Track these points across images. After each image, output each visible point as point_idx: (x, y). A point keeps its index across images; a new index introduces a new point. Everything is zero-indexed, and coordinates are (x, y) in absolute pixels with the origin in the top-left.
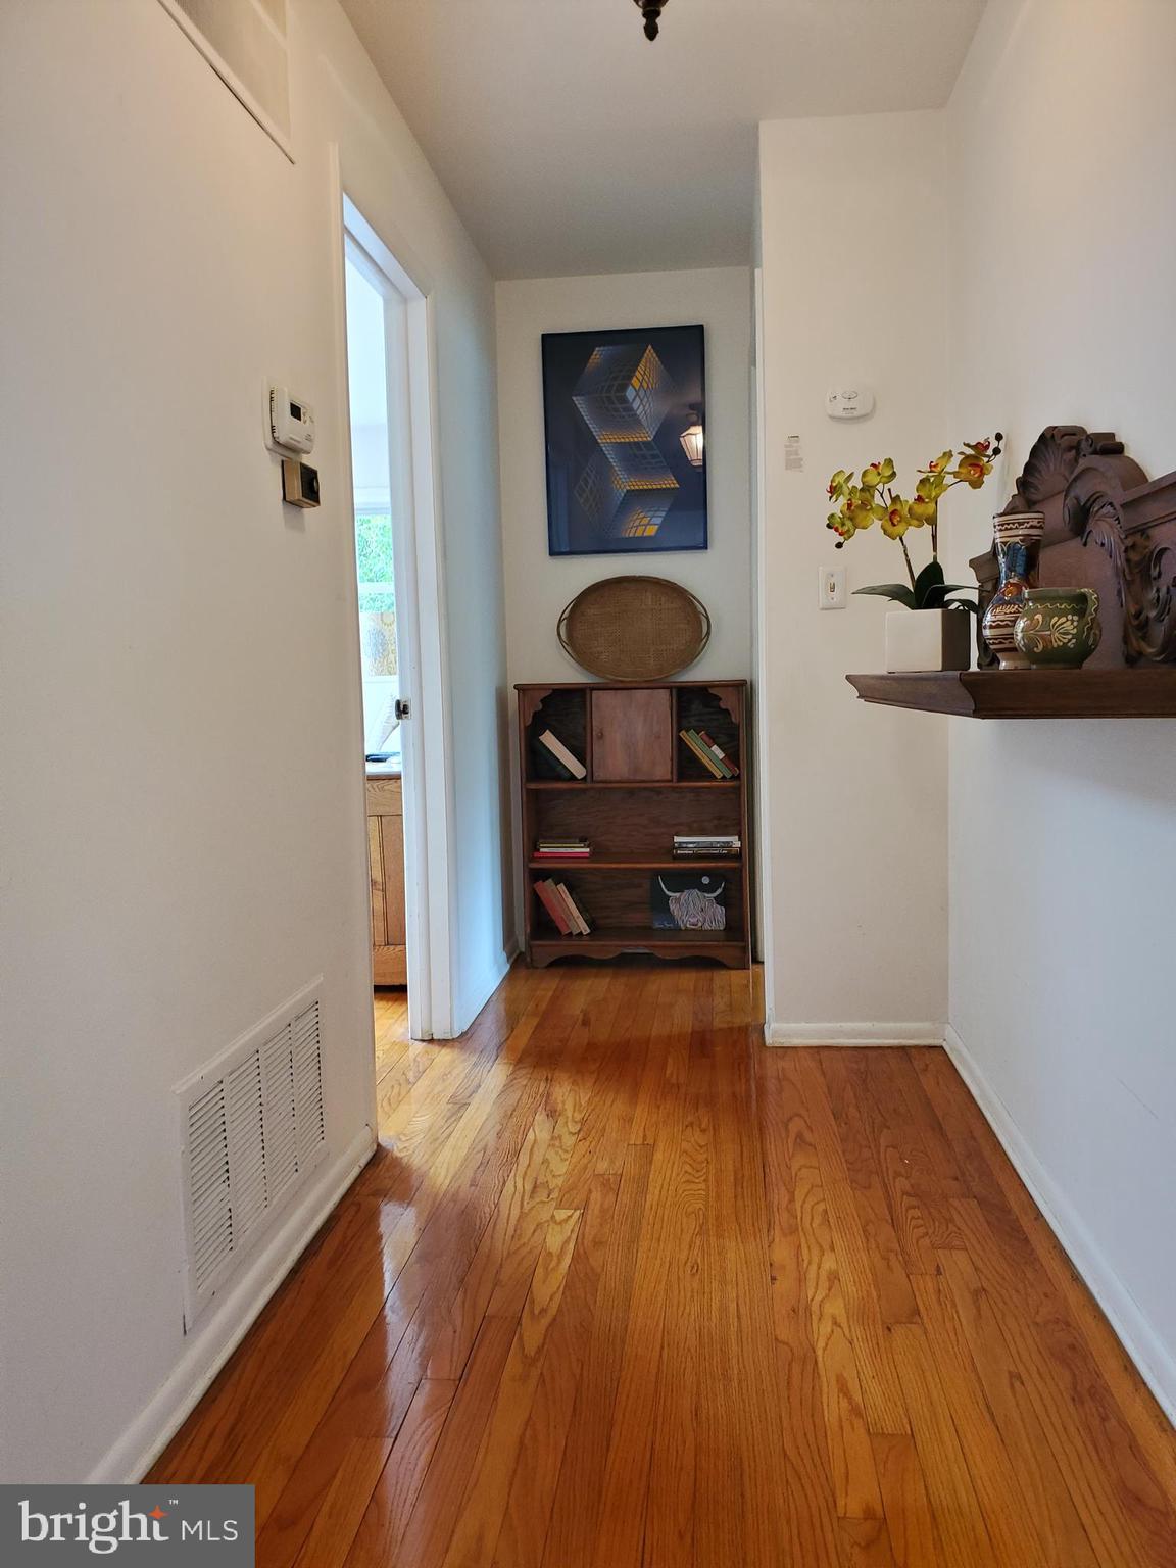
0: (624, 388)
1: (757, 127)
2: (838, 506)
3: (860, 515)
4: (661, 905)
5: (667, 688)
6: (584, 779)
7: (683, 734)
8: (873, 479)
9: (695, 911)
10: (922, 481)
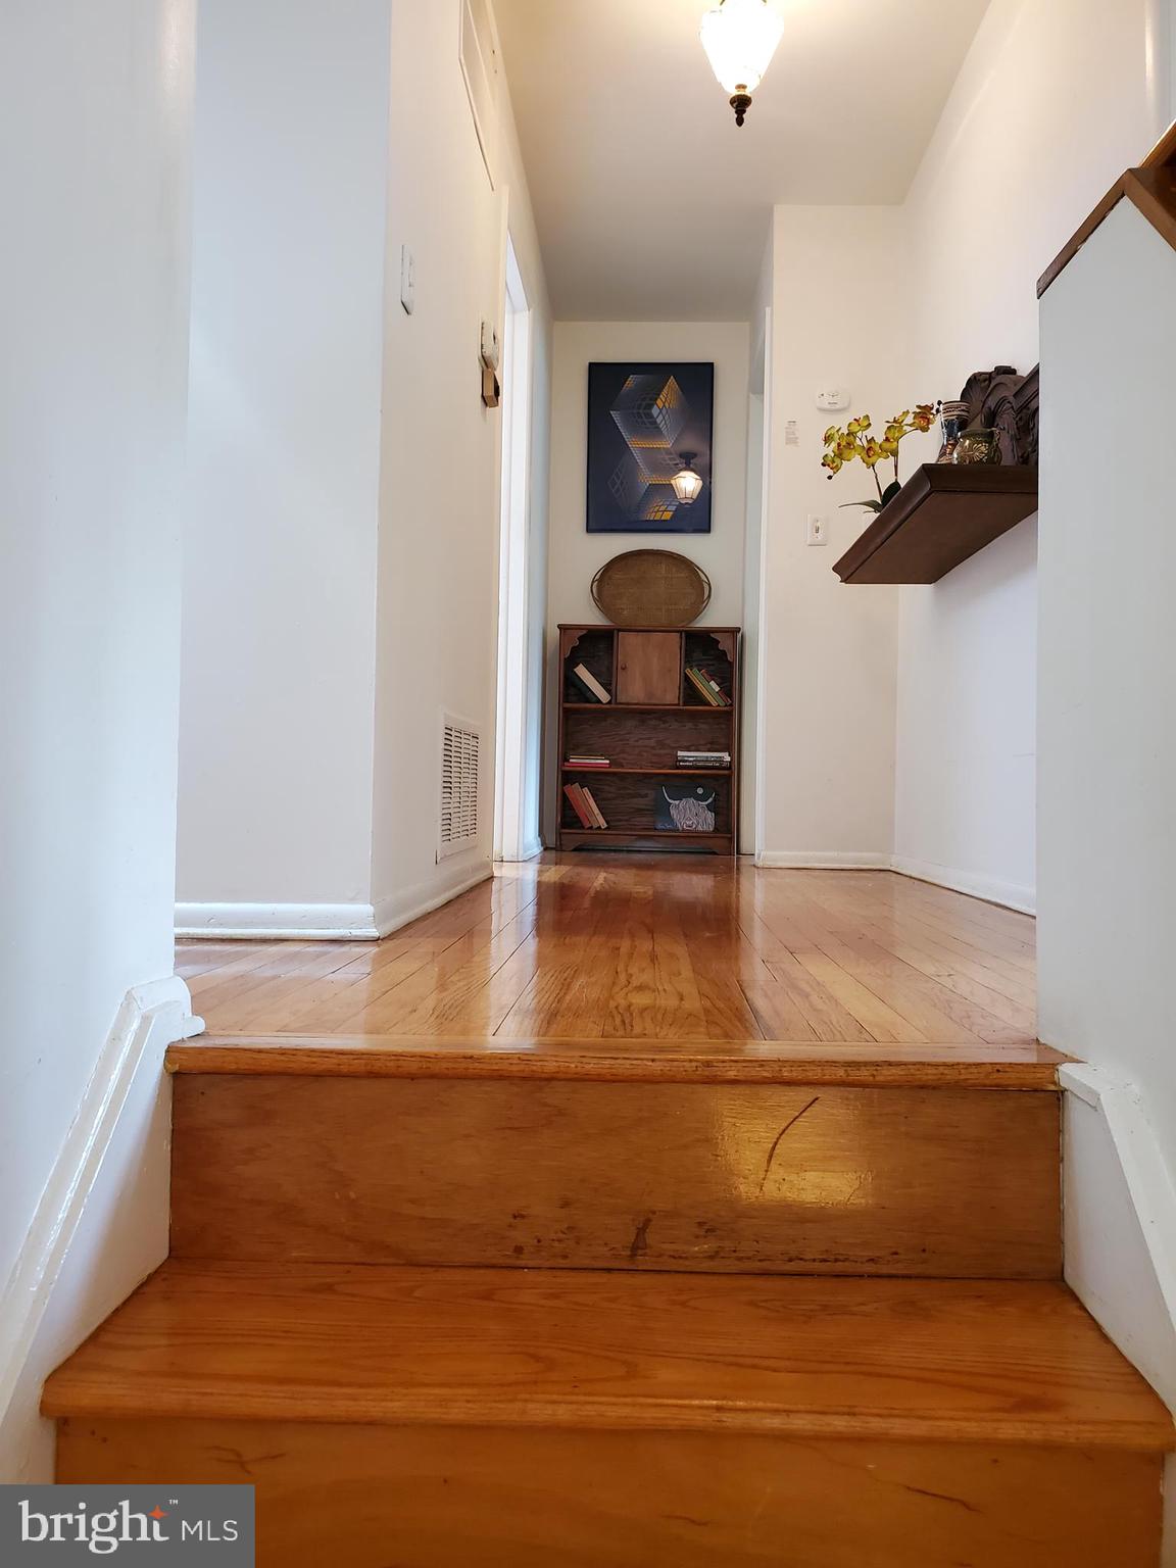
0: (650, 406)
1: (772, 209)
2: (831, 449)
3: (846, 453)
4: (663, 810)
5: (677, 632)
6: (610, 702)
7: (688, 671)
8: (855, 428)
9: (691, 815)
10: (889, 428)
